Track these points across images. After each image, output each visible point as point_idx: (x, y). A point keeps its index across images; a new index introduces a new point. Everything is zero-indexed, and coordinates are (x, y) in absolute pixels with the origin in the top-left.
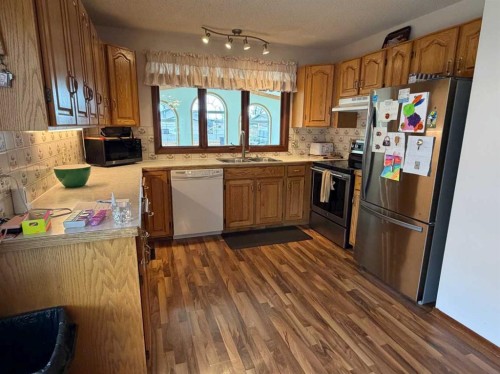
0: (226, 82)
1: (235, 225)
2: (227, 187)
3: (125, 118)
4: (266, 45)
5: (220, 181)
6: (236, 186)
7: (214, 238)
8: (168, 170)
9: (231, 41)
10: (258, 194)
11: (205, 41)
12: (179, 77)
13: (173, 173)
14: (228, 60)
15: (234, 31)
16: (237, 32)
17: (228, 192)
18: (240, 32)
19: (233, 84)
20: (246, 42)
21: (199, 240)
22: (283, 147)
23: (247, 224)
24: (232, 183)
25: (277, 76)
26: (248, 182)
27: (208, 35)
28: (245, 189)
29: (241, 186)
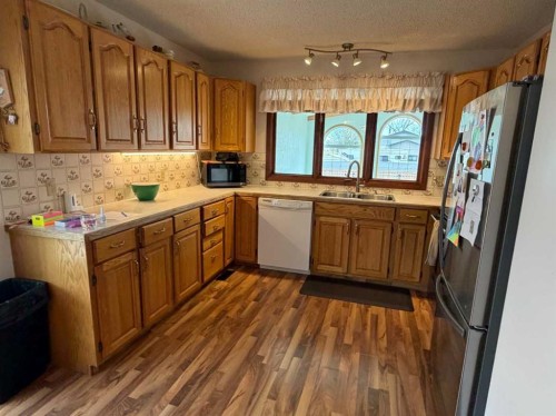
0: (340, 105)
1: (324, 269)
2: (317, 224)
3: (228, 144)
4: (385, 56)
5: (309, 215)
6: (326, 223)
7: (297, 276)
8: (256, 197)
9: (339, 58)
10: (355, 238)
11: (308, 62)
12: (290, 102)
13: (260, 199)
14: (344, 79)
15: (344, 46)
16: (348, 47)
17: (317, 229)
18: (351, 46)
19: (350, 106)
20: (356, 56)
21: (281, 274)
22: (420, 185)
23: (339, 271)
24: (323, 219)
25: (411, 93)
26: (345, 221)
27: (311, 55)
28: (339, 229)
29: (334, 225)
